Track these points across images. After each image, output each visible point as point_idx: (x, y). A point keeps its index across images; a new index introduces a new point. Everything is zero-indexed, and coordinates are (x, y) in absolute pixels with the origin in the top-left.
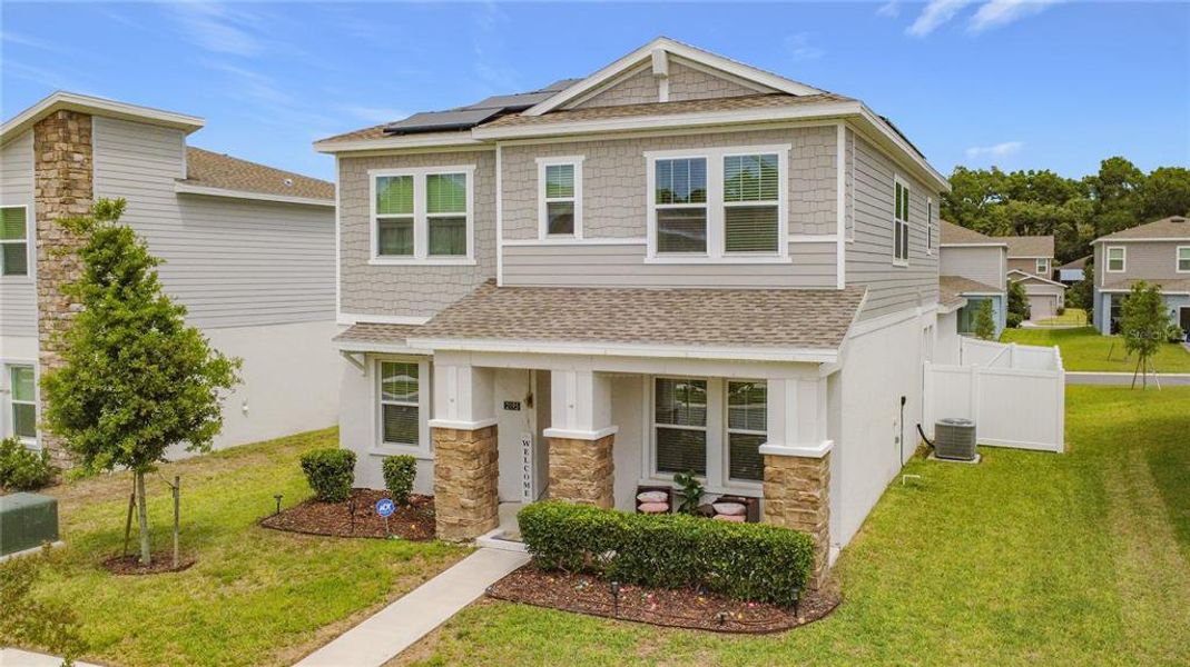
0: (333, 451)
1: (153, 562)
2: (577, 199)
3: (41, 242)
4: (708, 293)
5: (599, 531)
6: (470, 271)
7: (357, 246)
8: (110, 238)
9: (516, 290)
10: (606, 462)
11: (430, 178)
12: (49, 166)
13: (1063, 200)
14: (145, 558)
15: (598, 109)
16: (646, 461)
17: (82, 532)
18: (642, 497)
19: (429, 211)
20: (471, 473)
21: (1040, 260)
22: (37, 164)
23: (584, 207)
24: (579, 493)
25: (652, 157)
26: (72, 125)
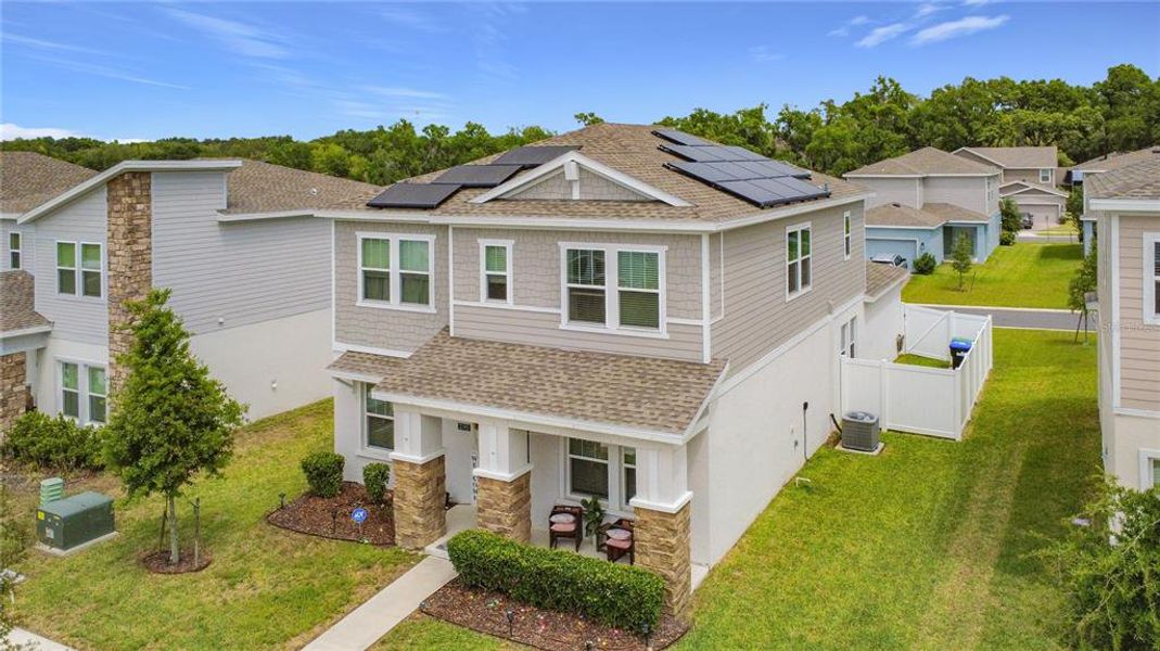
0: (327, 455)
1: (181, 560)
2: (509, 273)
3: (111, 273)
4: (606, 358)
5: (505, 563)
6: (432, 318)
7: (348, 290)
8: (155, 319)
9: (464, 341)
10: (522, 494)
11: (402, 243)
12: (118, 215)
13: (1074, 106)
14: (174, 557)
15: (528, 201)
16: (562, 483)
17: (133, 519)
18: (553, 519)
19: (401, 268)
20: (421, 497)
21: (1044, 170)
22: (109, 213)
23: (514, 280)
24: (499, 521)
25: (565, 246)
26: (136, 183)
